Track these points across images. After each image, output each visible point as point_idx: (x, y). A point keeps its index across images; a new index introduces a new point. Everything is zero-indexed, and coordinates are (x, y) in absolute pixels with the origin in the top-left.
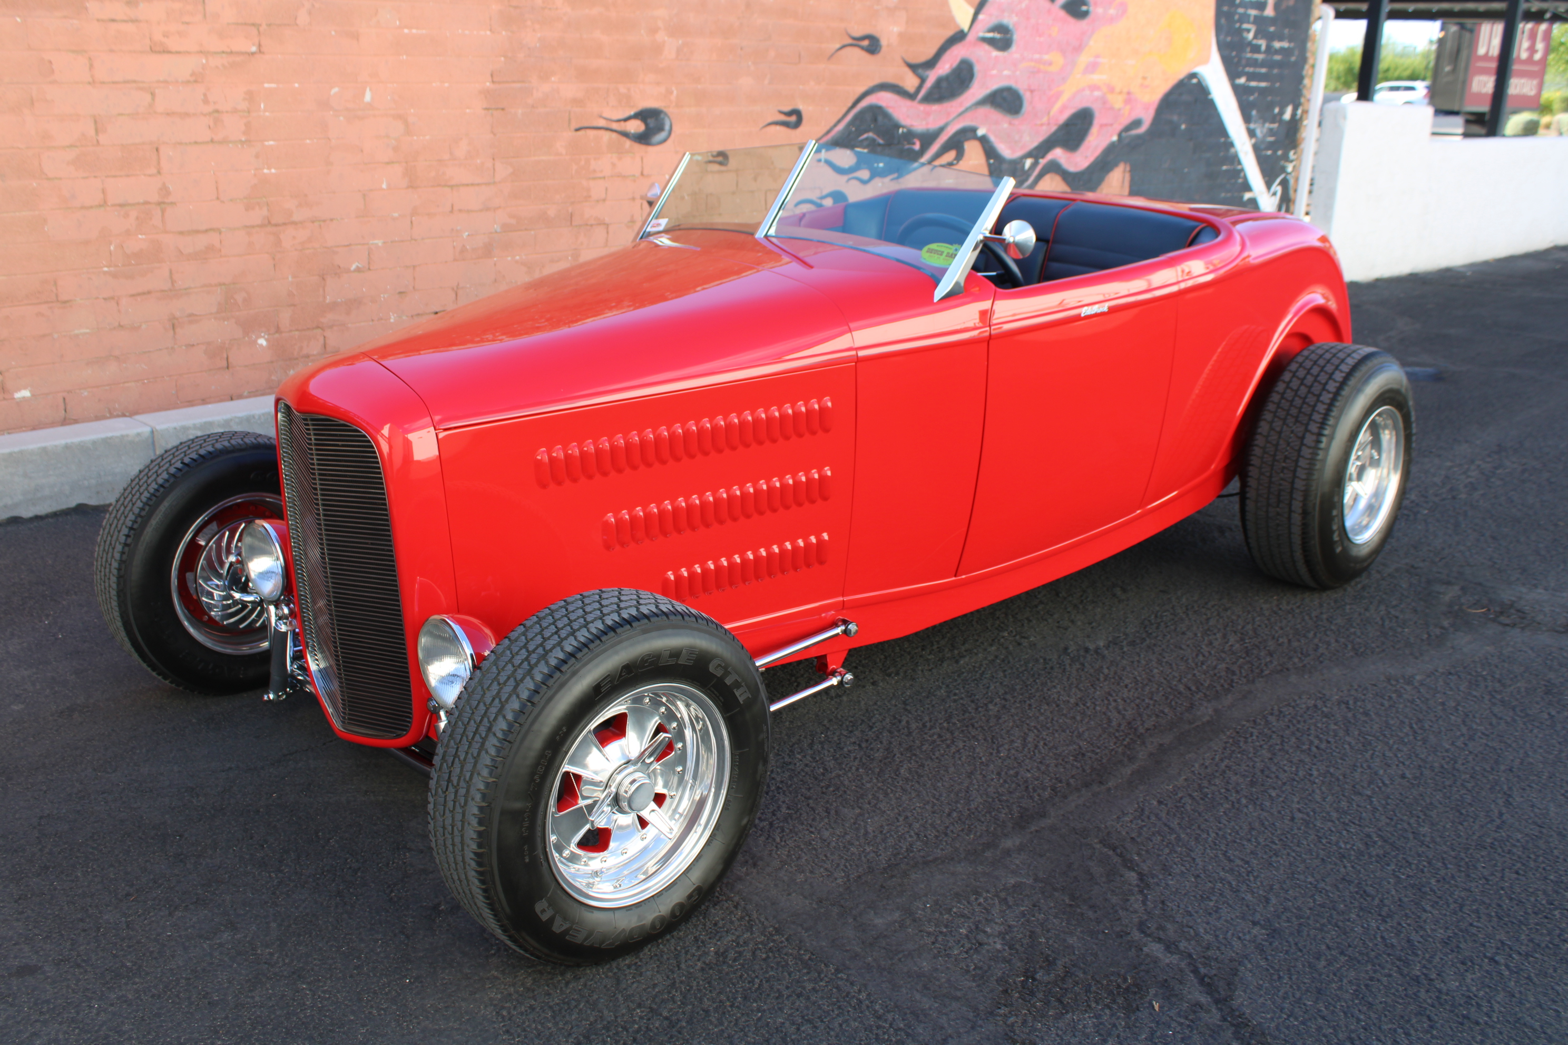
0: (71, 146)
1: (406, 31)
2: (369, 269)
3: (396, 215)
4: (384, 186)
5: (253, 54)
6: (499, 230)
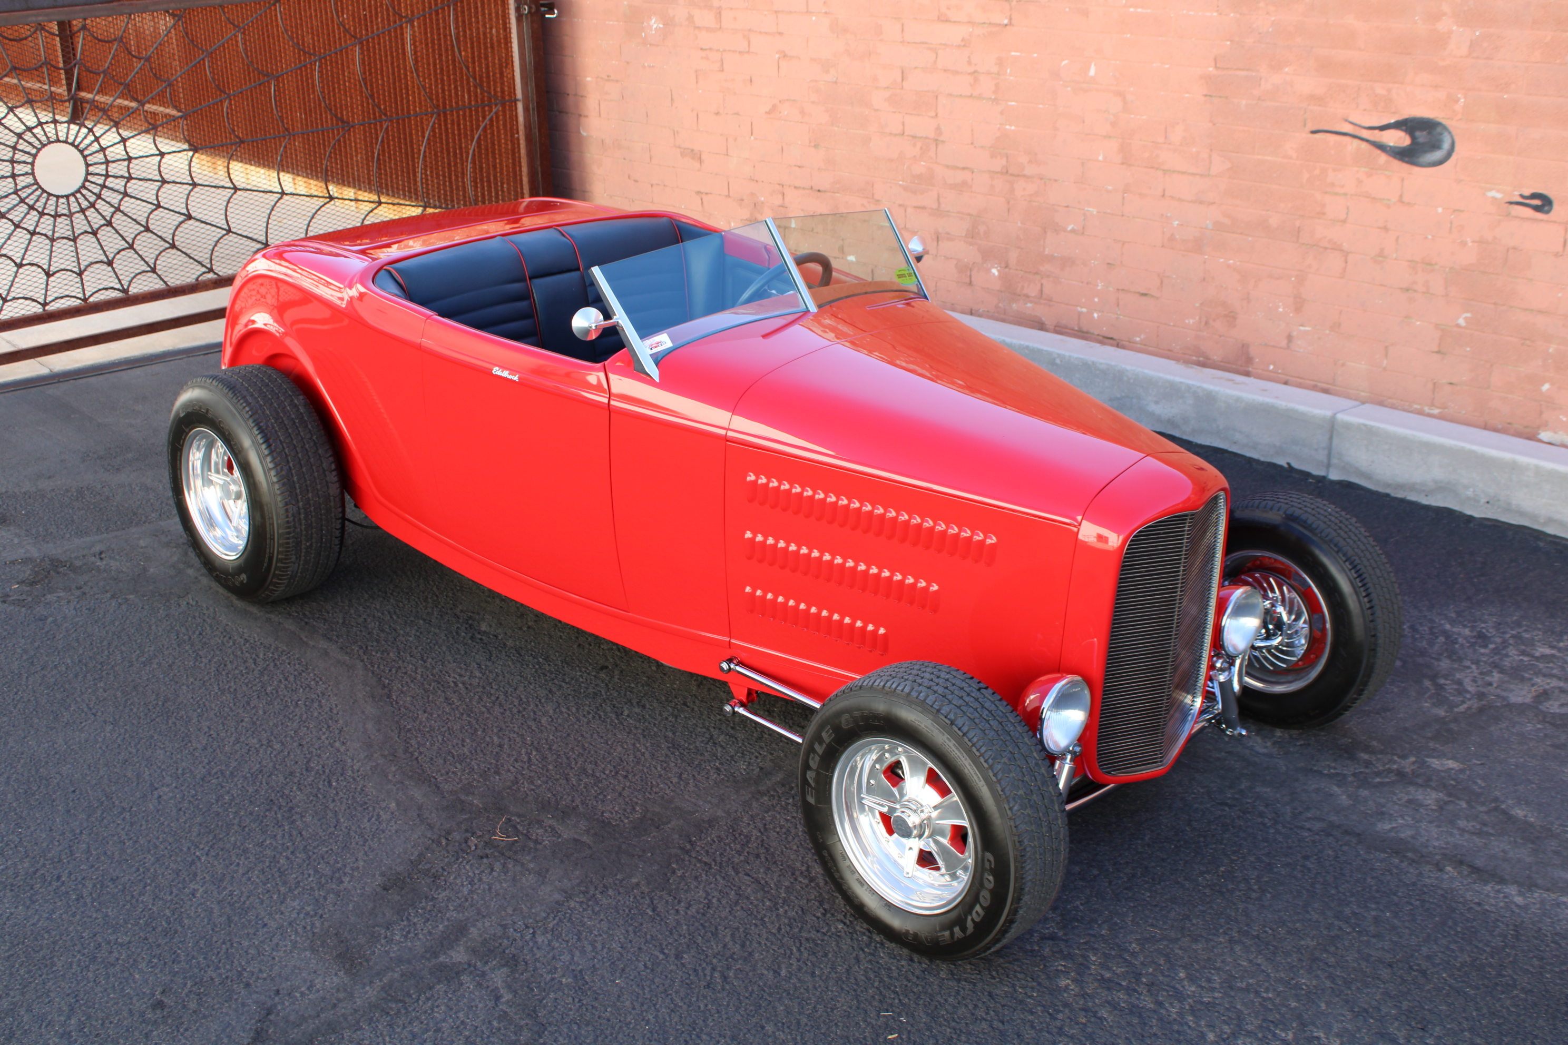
0: (887, 88)
1: (1132, 10)
2: (1083, 234)
3: (1110, 188)
4: (1101, 158)
5: (1006, 25)
6: (1210, 226)
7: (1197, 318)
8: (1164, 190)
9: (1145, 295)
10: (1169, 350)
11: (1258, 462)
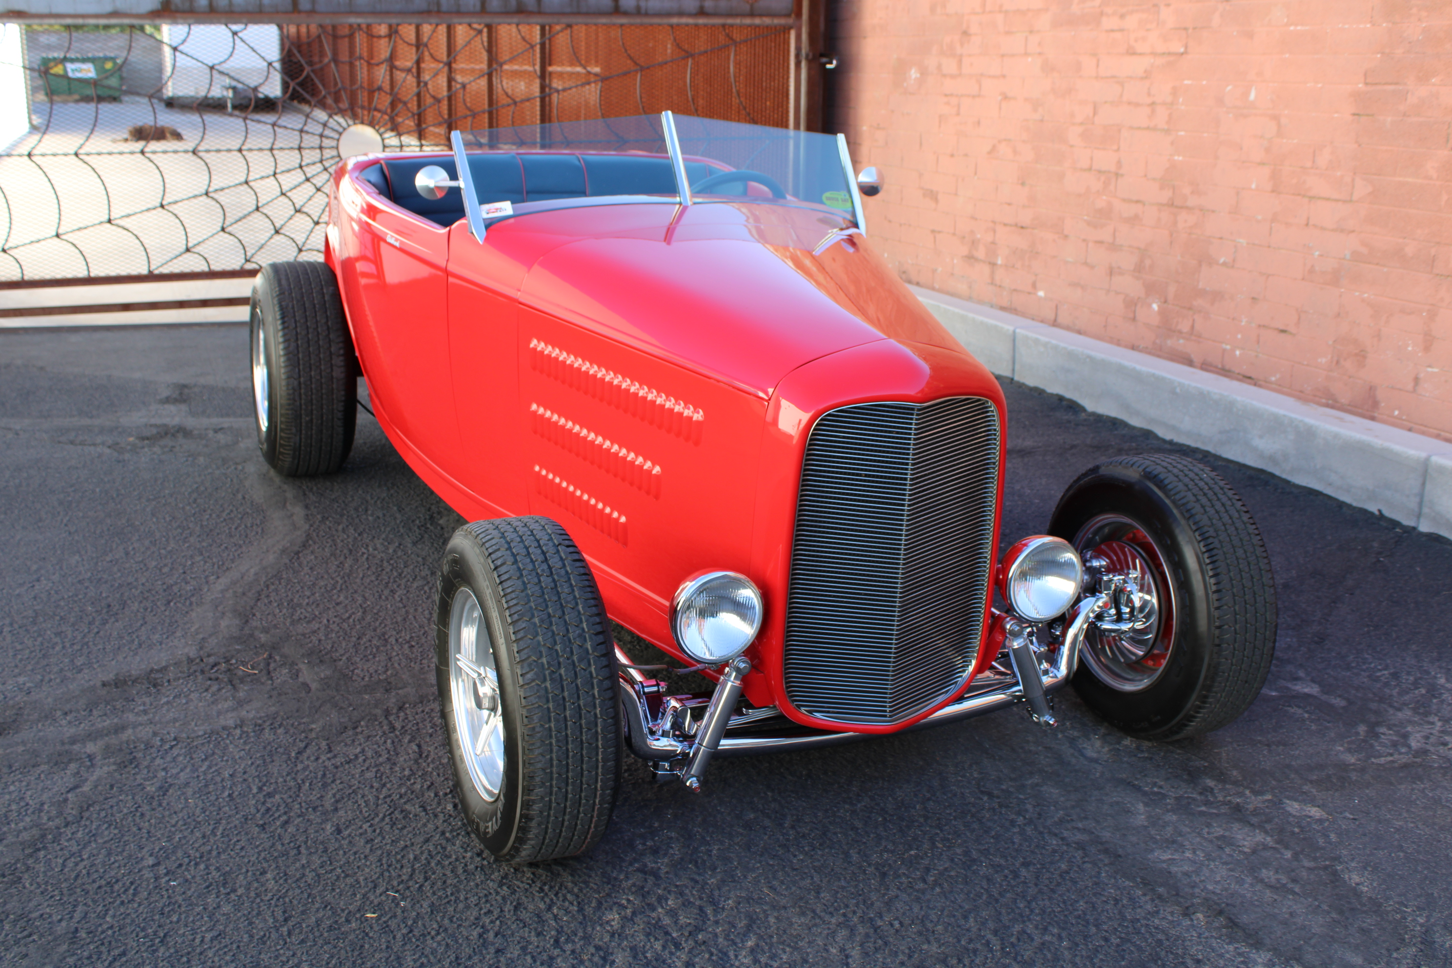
0: (1081, 124)
1: (1292, 28)
2: (1233, 267)
3: (1260, 217)
4: (1253, 186)
5: (1182, 54)
6: (1348, 257)
7: (1329, 357)
8: (1308, 219)
9: (1283, 331)
10: (1301, 392)
11: (1349, 506)
